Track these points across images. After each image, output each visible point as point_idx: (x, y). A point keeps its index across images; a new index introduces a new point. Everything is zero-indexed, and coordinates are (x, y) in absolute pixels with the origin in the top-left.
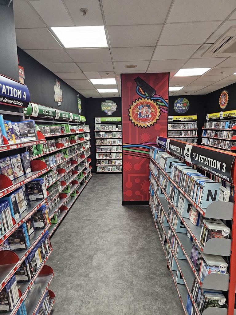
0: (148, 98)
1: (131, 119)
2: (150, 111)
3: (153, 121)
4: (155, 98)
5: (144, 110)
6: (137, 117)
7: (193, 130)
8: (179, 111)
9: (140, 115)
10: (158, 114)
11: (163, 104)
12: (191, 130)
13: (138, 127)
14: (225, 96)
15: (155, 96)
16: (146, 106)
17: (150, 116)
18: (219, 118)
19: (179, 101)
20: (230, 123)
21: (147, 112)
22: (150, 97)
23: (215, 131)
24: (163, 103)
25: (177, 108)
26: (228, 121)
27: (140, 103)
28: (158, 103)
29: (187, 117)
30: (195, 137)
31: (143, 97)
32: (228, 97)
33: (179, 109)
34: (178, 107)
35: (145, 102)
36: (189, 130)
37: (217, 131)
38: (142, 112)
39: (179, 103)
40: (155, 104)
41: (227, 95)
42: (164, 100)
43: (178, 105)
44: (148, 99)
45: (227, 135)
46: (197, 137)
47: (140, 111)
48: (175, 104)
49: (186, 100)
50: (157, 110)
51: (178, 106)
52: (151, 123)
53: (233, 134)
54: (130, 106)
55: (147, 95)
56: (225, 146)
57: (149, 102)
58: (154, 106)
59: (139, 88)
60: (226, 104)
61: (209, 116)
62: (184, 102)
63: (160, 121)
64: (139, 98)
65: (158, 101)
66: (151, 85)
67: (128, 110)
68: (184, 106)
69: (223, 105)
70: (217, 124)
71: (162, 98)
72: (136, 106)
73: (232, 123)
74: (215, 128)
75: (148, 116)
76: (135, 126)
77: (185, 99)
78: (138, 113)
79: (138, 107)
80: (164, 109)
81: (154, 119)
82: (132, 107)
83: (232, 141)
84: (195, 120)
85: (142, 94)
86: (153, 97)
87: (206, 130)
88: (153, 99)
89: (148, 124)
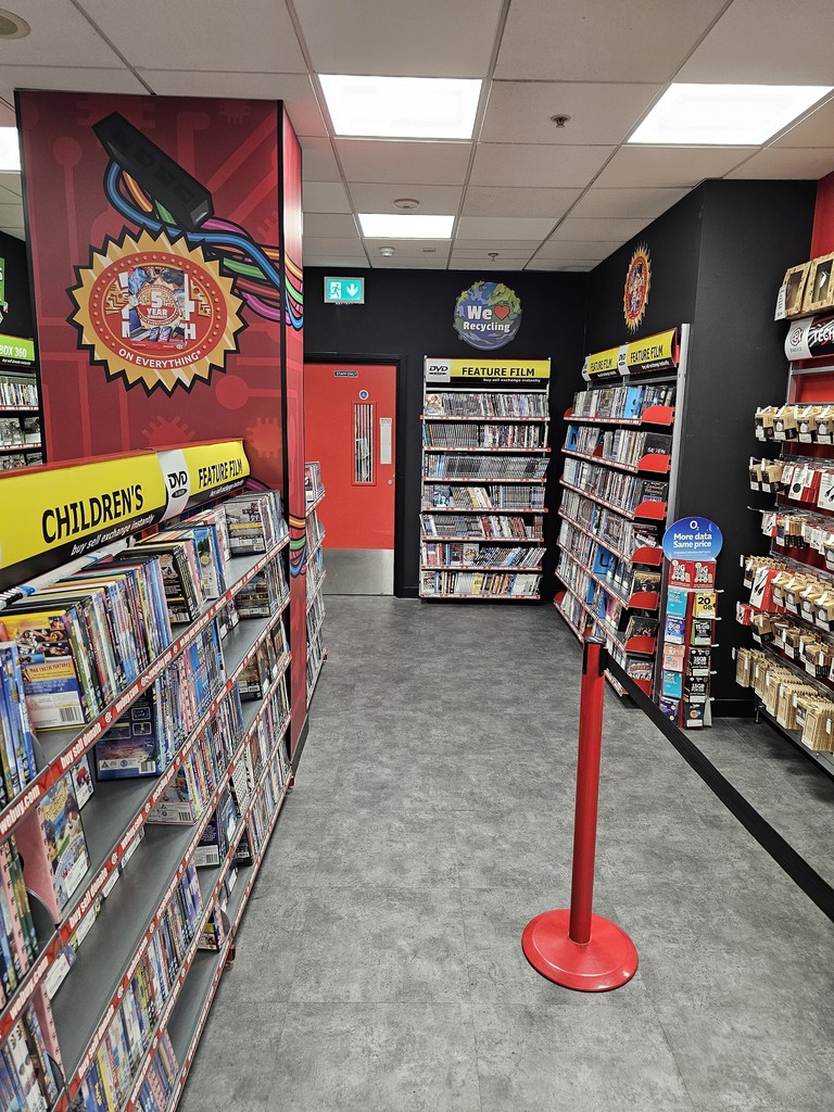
0: (174, 233)
1: (86, 341)
2: (189, 307)
3: (208, 360)
4: (209, 238)
5: (158, 296)
6: (119, 331)
7: (529, 423)
8: (474, 337)
9: (136, 325)
11: (255, 272)
12: (521, 424)
13: (128, 387)
14: (640, 272)
15: (209, 224)
16: (166, 277)
17: (191, 332)
18: (617, 370)
19: (478, 295)
20: (642, 396)
21: (171, 310)
22: (184, 228)
23: (596, 430)
24: (255, 263)
25: (466, 325)
26: (636, 386)
27: (132, 257)
28: (227, 262)
29: (510, 367)
30: (539, 455)
31: (143, 227)
32: (649, 275)
33: (475, 331)
34: (474, 321)
35: (159, 255)
36: (514, 423)
37: (605, 427)
38: (144, 309)
39: (477, 303)
40: (212, 268)
41: (648, 265)
42: (258, 247)
43: (474, 312)
44: (172, 241)
45: (629, 449)
46: (547, 455)
47: (133, 301)
48: (459, 309)
49: (505, 294)
51: (471, 317)
52: (194, 369)
53: (648, 443)
55: (167, 217)
56: (620, 499)
57: (179, 258)
58: (209, 278)
59: (120, 176)
60: (642, 310)
61: (594, 363)
62: (498, 300)
63: (240, 360)
64: (125, 231)
65: (230, 256)
66: (187, 163)
68: (496, 317)
69: (633, 315)
70: (603, 397)
71: (249, 239)
72: (111, 274)
73: (651, 393)
74: (596, 416)
75: (180, 331)
76: (110, 378)
77: (501, 287)
78: (125, 313)
80: (260, 297)
81: (211, 347)
82: (90, 276)
83: (642, 475)
84: (542, 383)
85: (138, 208)
86: (199, 229)
87: (576, 425)
88: (202, 243)
89: (179, 373)
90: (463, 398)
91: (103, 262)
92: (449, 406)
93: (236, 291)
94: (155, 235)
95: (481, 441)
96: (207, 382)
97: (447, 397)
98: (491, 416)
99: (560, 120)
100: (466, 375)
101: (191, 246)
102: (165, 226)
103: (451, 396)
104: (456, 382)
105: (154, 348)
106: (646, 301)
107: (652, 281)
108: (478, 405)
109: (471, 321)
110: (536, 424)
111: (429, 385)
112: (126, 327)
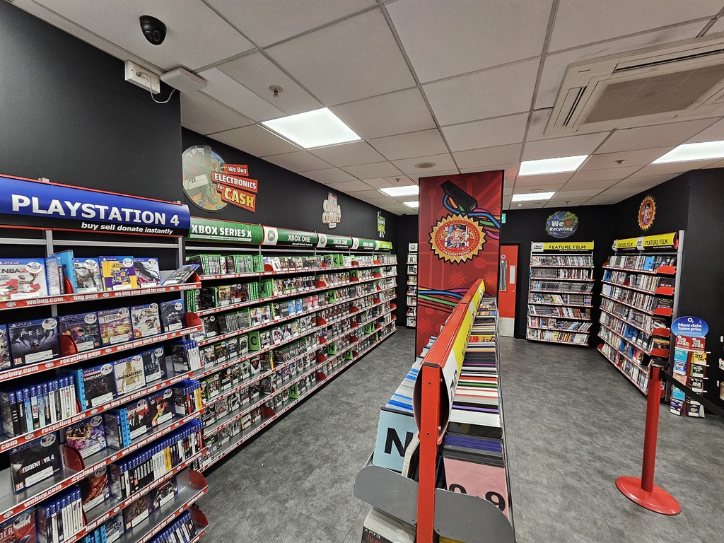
0: (464, 214)
1: (433, 248)
2: (467, 236)
3: (472, 253)
4: (475, 214)
5: (457, 234)
6: (443, 245)
7: (583, 269)
8: (555, 233)
9: (449, 243)
10: (482, 241)
11: (492, 224)
12: (579, 269)
13: (445, 262)
14: (649, 206)
15: (475, 210)
16: (460, 228)
17: (467, 244)
18: (636, 248)
19: (557, 217)
20: (655, 260)
21: (461, 238)
22: (467, 212)
23: (625, 274)
24: (491, 221)
25: (551, 229)
26: (651, 256)
27: (449, 222)
28: (481, 222)
29: (572, 245)
30: (588, 282)
31: (454, 213)
32: (655, 208)
33: (556, 231)
34: (555, 227)
35: (458, 221)
36: (575, 269)
37: (629, 273)
38: (452, 238)
39: (557, 220)
40: (476, 224)
41: (654, 204)
42: (493, 216)
43: (555, 224)
44: (463, 216)
45: (648, 284)
46: (592, 282)
47: (449, 236)
48: (548, 223)
49: (570, 216)
50: (479, 235)
51: (553, 226)
52: (467, 256)
53: (660, 282)
54: (432, 227)
55: (462, 209)
56: (643, 305)
57: (464, 222)
58: (474, 227)
59: (448, 198)
60: (651, 222)
61: (617, 244)
62: (566, 218)
63: (483, 253)
64: (448, 214)
65: (482, 220)
66: (470, 193)
67: (429, 234)
68: (566, 225)
69: (645, 224)
70: (629, 259)
71: (490, 214)
72: (443, 228)
73: (660, 260)
74: (624, 268)
75: (463, 244)
76: (440, 259)
77: (569, 213)
78: (446, 239)
79: (446, 229)
80: (492, 232)
81: (473, 249)
82: (435, 229)
83: (657, 296)
84: (590, 251)
85: (453, 208)
86: (472, 212)
87: (610, 271)
88: (473, 216)
89: (462, 257)
90: (550, 258)
91: (440, 224)
92: (543, 261)
93: (484, 230)
94: (457, 215)
95: (558, 275)
96: (471, 260)
97: (542, 258)
98: (563, 265)
99: (620, 162)
100: (551, 248)
101: (469, 218)
102: (461, 212)
103: (544, 257)
104: (546, 251)
105: (455, 250)
106: (653, 218)
107: (656, 210)
108: (557, 261)
109: (553, 227)
110: (587, 269)
111: (533, 253)
112: (446, 243)
